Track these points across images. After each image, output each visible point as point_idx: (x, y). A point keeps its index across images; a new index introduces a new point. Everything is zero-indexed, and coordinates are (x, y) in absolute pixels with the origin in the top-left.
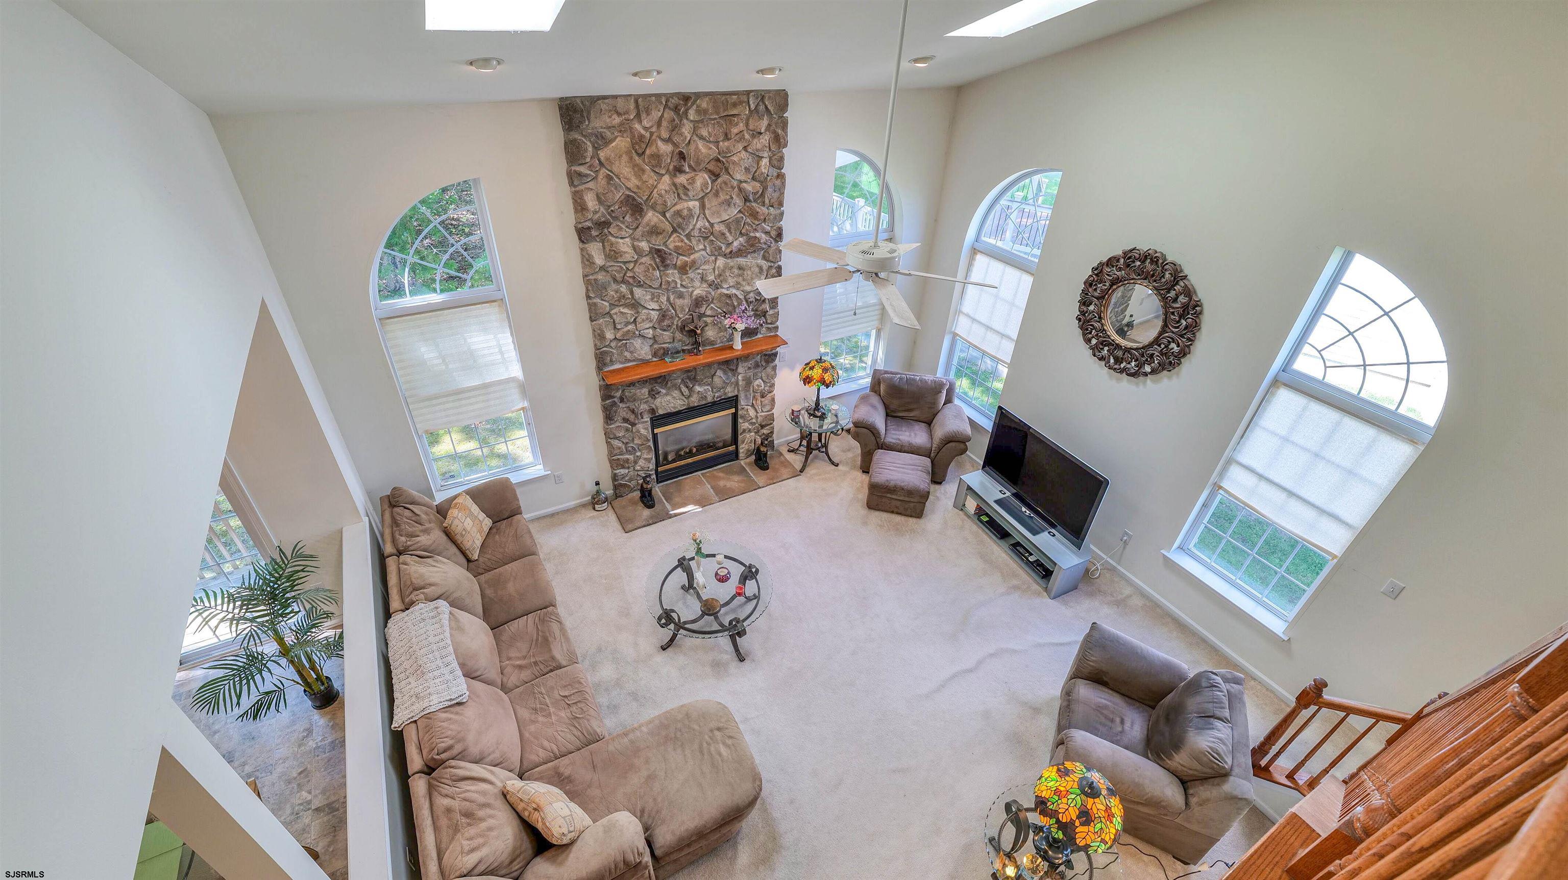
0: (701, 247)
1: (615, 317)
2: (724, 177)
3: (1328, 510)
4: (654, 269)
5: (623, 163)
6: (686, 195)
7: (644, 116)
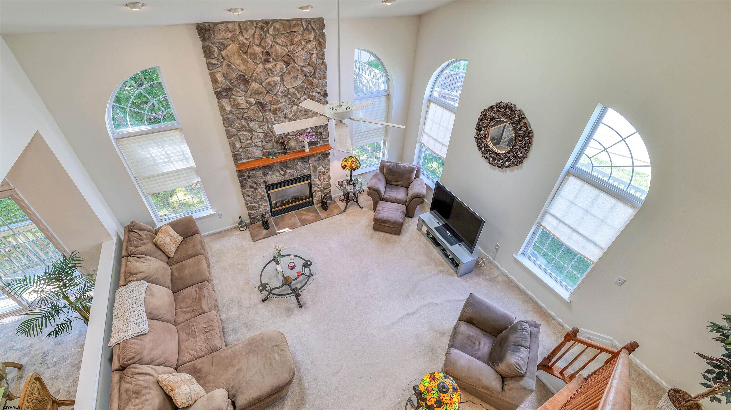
0: (283, 100)
1: (240, 136)
2: (292, 64)
3: (591, 239)
4: (259, 112)
5: (236, 58)
6: (273, 74)
7: (244, 32)
